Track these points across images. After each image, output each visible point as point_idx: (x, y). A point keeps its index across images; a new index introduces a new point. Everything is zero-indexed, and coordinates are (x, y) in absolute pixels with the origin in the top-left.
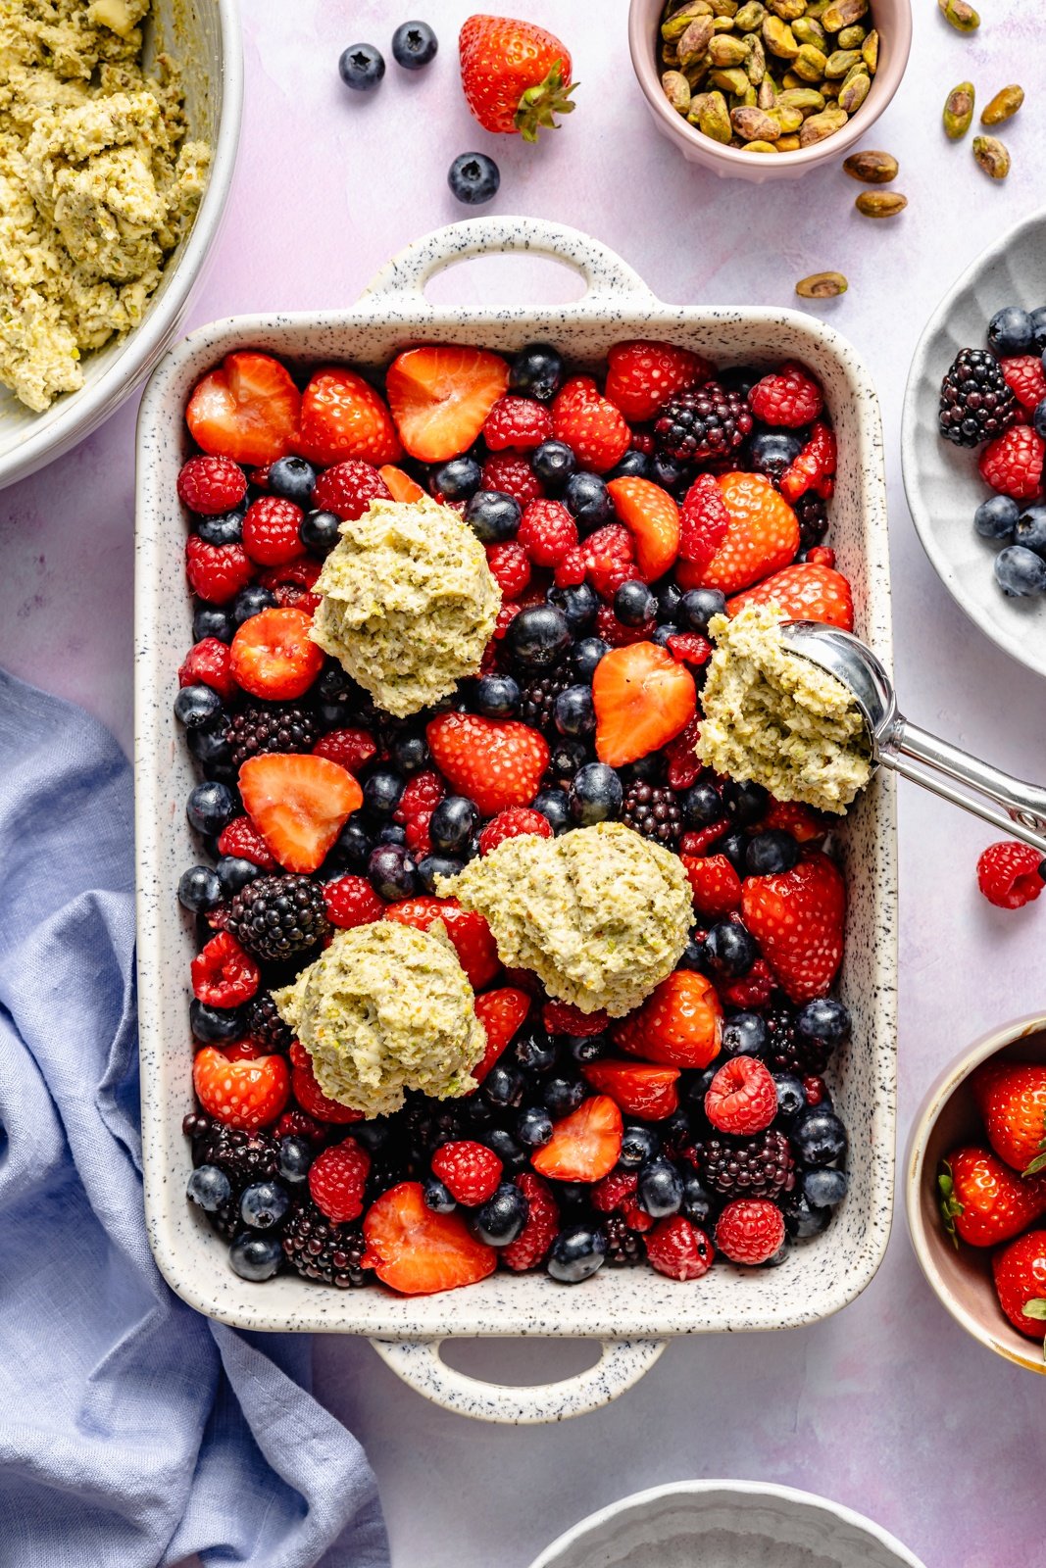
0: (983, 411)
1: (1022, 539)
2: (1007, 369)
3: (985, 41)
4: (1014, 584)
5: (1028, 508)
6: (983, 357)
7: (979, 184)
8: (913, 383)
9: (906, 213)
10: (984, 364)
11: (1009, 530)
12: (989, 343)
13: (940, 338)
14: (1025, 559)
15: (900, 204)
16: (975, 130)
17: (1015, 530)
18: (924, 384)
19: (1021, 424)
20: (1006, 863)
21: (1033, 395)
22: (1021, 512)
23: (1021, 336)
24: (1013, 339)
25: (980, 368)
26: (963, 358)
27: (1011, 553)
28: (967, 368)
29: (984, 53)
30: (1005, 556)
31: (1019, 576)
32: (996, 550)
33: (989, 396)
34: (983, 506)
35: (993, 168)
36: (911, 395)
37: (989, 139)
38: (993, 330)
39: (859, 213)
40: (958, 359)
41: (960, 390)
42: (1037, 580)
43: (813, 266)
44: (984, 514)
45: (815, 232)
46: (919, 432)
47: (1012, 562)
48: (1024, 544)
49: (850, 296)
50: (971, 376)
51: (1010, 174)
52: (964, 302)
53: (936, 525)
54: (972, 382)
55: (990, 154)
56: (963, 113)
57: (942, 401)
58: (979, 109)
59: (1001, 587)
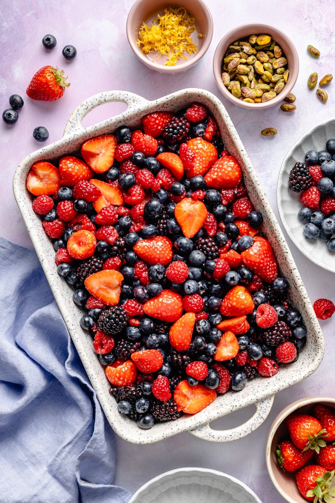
0: (302, 182)
1: (312, 221)
2: (310, 169)
3: (321, 60)
4: (309, 235)
5: (315, 212)
6: (303, 165)
8: (281, 173)
9: (296, 111)
10: (303, 168)
12: (305, 161)
13: (290, 159)
14: (313, 228)
15: (294, 109)
16: (317, 87)
17: (310, 218)
18: (285, 172)
19: (314, 186)
21: (318, 178)
22: (312, 213)
23: (315, 159)
24: (312, 160)
27: (308, 226)
29: (321, 63)
31: (311, 233)
32: (304, 224)
33: (304, 178)
34: (301, 210)
35: (323, 99)
36: (280, 176)
37: (321, 90)
38: (307, 157)
39: (281, 111)
40: (295, 166)
41: (295, 175)
42: (316, 234)
44: (301, 213)
46: (282, 187)
49: (277, 136)
50: (299, 171)
51: (328, 101)
52: (298, 148)
53: (286, 216)
55: (322, 95)
56: (314, 82)
57: (290, 178)
58: (319, 81)
59: (305, 235)
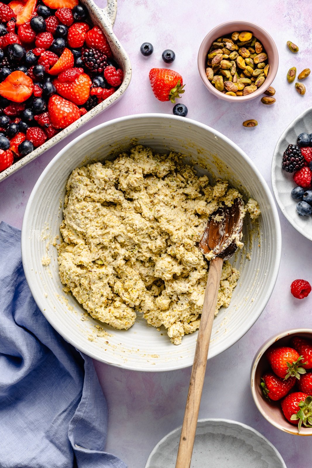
0: (295, 163)
1: (305, 199)
2: (302, 150)
3: (300, 55)
4: (302, 212)
5: (307, 190)
6: (296, 147)
7: (296, 96)
8: (275, 154)
9: (275, 103)
10: (296, 149)
11: (301, 196)
12: (298, 143)
13: (284, 141)
14: (305, 205)
15: (273, 101)
16: (296, 81)
17: (303, 197)
18: (278, 154)
19: (306, 166)
20: (299, 286)
21: (309, 158)
22: (305, 191)
23: (307, 141)
24: (304, 142)
25: (295, 150)
26: (290, 147)
27: (301, 203)
28: (291, 150)
29: (299, 58)
30: (299, 204)
31: (303, 210)
32: (297, 202)
33: (297, 159)
34: (294, 189)
35: (301, 92)
36: (274, 157)
37: (300, 83)
38: (299, 139)
39: (262, 103)
40: (288, 147)
41: (288, 156)
42: (308, 212)
43: (248, 117)
44: (294, 192)
45: (249, 108)
46: (276, 168)
47: (301, 206)
48: (305, 201)
49: (258, 127)
50: (292, 152)
51: (306, 94)
52: (291, 131)
53: (280, 195)
54: (292, 154)
55: (300, 88)
56: (293, 76)
57: (283, 159)
58: (297, 75)
59: (298, 213)
